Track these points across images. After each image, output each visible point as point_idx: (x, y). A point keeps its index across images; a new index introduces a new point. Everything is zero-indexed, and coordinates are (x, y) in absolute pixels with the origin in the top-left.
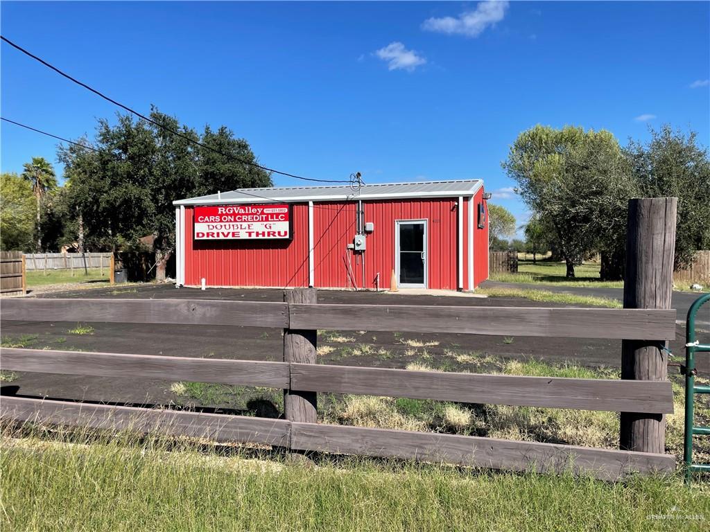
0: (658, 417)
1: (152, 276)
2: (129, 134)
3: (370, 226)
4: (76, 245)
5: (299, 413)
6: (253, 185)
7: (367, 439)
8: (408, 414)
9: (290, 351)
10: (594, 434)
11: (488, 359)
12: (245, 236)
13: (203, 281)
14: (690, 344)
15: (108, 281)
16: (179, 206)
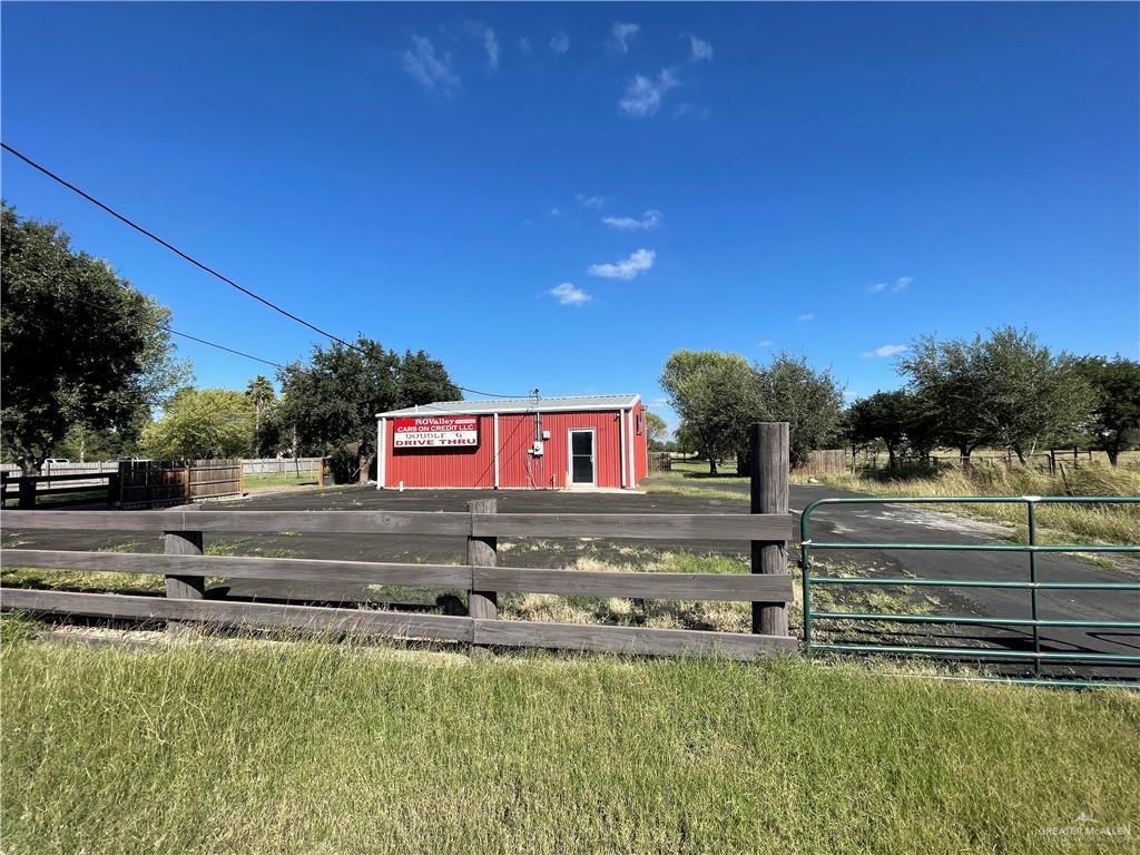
0: (782, 605)
1: (357, 479)
2: (340, 357)
3: (547, 434)
4: (290, 451)
5: (480, 609)
6: (447, 399)
7: (541, 632)
8: (577, 606)
9: (473, 555)
10: (733, 617)
11: (646, 551)
12: (440, 444)
13: (401, 483)
14: (804, 543)
15: (317, 483)
16: (381, 418)
